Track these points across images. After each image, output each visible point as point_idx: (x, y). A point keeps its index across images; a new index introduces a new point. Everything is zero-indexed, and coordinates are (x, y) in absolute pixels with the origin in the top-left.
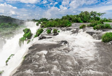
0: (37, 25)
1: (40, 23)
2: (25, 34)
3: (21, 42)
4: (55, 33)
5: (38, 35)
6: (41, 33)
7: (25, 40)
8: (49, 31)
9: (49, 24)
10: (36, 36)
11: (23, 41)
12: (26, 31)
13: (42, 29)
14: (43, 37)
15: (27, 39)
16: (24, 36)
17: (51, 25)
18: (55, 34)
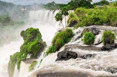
0: (58, 20)
1: (67, 14)
2: (26, 44)
3: (14, 66)
4: (109, 42)
5: (56, 47)
6: (66, 41)
7: (25, 60)
8: (90, 36)
9: (92, 16)
10: (51, 51)
11: (19, 63)
12: (29, 35)
13: (69, 31)
14: (68, 55)
15: (29, 56)
16: (22, 48)
17: (97, 20)
18: (108, 46)
